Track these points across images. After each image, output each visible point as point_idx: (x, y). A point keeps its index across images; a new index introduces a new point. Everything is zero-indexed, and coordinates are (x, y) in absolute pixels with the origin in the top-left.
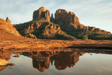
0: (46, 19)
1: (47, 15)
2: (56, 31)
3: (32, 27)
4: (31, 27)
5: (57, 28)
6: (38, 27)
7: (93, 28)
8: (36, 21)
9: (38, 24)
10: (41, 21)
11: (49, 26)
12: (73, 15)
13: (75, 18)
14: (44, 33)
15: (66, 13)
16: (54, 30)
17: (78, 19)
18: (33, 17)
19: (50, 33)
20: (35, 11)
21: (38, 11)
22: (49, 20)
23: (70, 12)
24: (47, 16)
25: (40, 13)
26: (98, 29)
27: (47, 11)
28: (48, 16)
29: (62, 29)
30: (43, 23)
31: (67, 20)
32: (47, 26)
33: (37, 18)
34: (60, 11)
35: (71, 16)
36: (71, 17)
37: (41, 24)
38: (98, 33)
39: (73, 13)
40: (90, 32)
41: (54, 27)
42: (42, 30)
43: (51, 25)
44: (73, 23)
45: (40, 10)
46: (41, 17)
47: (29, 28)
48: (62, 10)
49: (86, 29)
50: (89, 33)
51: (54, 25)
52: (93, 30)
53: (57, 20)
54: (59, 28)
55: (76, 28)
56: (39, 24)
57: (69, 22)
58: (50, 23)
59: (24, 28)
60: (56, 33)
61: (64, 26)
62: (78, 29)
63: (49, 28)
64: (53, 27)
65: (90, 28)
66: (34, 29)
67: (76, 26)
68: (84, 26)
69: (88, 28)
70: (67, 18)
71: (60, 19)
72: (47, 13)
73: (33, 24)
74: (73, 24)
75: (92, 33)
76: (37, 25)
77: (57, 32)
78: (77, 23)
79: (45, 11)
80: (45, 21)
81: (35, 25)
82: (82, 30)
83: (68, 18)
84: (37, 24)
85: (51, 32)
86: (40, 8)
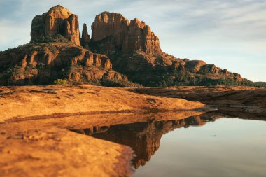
0: (70, 39)
1: (71, 29)
2: (102, 74)
3: (33, 63)
5: (103, 65)
6: (50, 61)
7: (196, 62)
8: (43, 44)
9: (50, 53)
10: (59, 45)
11: (81, 58)
12: (142, 30)
13: (148, 37)
14: (68, 77)
15: (124, 22)
16: (95, 69)
17: (156, 38)
18: (32, 34)
19: (86, 77)
20: (38, 16)
21: (46, 17)
22: (78, 43)
23: (134, 22)
24: (74, 31)
25: (52, 21)
26: (211, 66)
27: (72, 17)
28: (76, 29)
29: (115, 68)
30: (63, 49)
31: (127, 42)
32: (76, 59)
33: (44, 35)
34: (106, 19)
35: (139, 32)
36: (137, 34)
37: (58, 52)
38: (213, 78)
39: (143, 23)
40: (192, 75)
41: (95, 61)
42: (63, 70)
43: (87, 56)
44: (144, 50)
45: (52, 14)
46: (57, 34)
47: (25, 64)
48: (111, 15)
49: (180, 67)
50: (189, 79)
51: (95, 57)
52: (198, 68)
53: (100, 42)
54: (108, 65)
55: (154, 65)
56: (53, 52)
57: (132, 48)
58: (84, 51)
59: (8, 64)
60: (102, 80)
61: (120, 59)
62: (157, 66)
63: (83, 63)
64: (92, 61)
65: (191, 65)
66: (37, 67)
67: (151, 59)
68: (173, 57)
69: (184, 63)
70: (127, 38)
71: (107, 38)
72: (73, 21)
73: (36, 53)
74: (143, 54)
75: (197, 77)
76: (48, 56)
77: (105, 74)
78: (155, 52)
79: (67, 16)
80: (69, 45)
81: (41, 57)
82: (170, 69)
83: (129, 36)
84: (48, 52)
85: (89, 77)
86: (51, 10)
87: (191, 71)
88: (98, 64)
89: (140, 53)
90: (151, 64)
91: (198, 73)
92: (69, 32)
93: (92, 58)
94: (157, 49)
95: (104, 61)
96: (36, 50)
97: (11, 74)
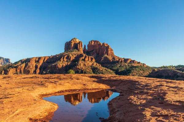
0: (79, 51)
1: (80, 47)
2: (91, 64)
3: (65, 60)
4: (63, 59)
6: (71, 59)
7: (128, 59)
8: (69, 53)
9: (72, 56)
10: (75, 53)
11: (83, 58)
12: (107, 47)
13: (109, 50)
14: (78, 65)
15: (100, 44)
17: (112, 50)
18: (65, 49)
19: (85, 65)
20: (67, 42)
21: (70, 42)
22: (82, 52)
23: (103, 44)
24: (81, 48)
25: (73, 44)
26: (134, 61)
27: (80, 42)
28: (81, 47)
29: (96, 61)
30: (77, 55)
32: (81, 58)
33: (69, 49)
34: (93, 43)
35: (105, 48)
37: (75, 56)
38: (135, 65)
39: (107, 44)
40: (126, 64)
41: (88, 59)
42: (76, 62)
43: (85, 57)
44: (108, 55)
45: (72, 41)
46: (74, 49)
48: (95, 41)
49: (122, 62)
50: (125, 66)
51: (88, 57)
52: (129, 61)
53: (91, 51)
54: (94, 60)
55: (111, 60)
57: (103, 54)
58: (84, 55)
59: (56, 60)
60: (91, 66)
61: (98, 58)
62: (113, 61)
63: (84, 60)
64: (87, 59)
65: (126, 60)
66: (67, 61)
67: (110, 58)
68: (119, 57)
69: (123, 60)
70: (101, 50)
71: (93, 50)
72: (80, 44)
73: (66, 56)
74: (107, 56)
75: (128, 65)
76: (71, 57)
77: (93, 64)
79: (78, 42)
80: (79, 53)
81: (68, 58)
82: (118, 62)
83: (102, 49)
84: (71, 55)
85: (86, 65)
86: (72, 40)
87: (126, 63)
88: (90, 60)
89: (106, 55)
90: (110, 60)
91: (128, 63)
92: (79, 48)
93: (87, 58)
94: (112, 54)
95: (92, 59)
96: (66, 55)
97: (56, 65)
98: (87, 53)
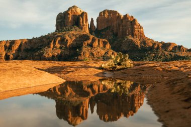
0: (82, 29)
1: (83, 22)
2: (104, 52)
3: (58, 45)
4: (54, 43)
5: (104, 46)
6: (69, 44)
7: (170, 44)
8: (64, 33)
10: (75, 33)
11: (89, 42)
12: (131, 22)
13: (135, 27)
14: (81, 55)
15: (119, 16)
16: (99, 49)
17: (141, 27)
18: (57, 26)
19: (93, 55)
20: (61, 13)
21: (66, 13)
22: (87, 31)
23: (126, 16)
24: (84, 23)
25: (70, 17)
26: (180, 47)
27: (83, 13)
28: (86, 22)
30: (77, 36)
31: (121, 30)
32: (86, 43)
33: (65, 26)
34: (107, 15)
35: (129, 23)
36: (128, 25)
37: (74, 38)
38: (181, 55)
39: (132, 17)
40: (167, 53)
41: (99, 44)
42: (78, 50)
43: (93, 40)
44: (133, 36)
45: (70, 12)
46: (73, 25)
47: (52, 45)
48: (110, 12)
49: (158, 48)
50: (164, 56)
51: (99, 41)
52: (171, 48)
53: (102, 30)
54: (108, 46)
55: (140, 46)
56: (70, 38)
57: (124, 35)
58: (92, 37)
59: (41, 46)
60: (104, 56)
61: (116, 42)
62: (142, 47)
63: (91, 45)
64: (97, 44)
65: (165, 46)
66: (60, 48)
67: (138, 42)
68: (153, 41)
69: (161, 45)
70: (121, 27)
71: (107, 28)
72: (84, 17)
73: (59, 39)
74: (132, 38)
75: (170, 55)
76: (67, 40)
77: (106, 53)
78: (141, 37)
79: (80, 13)
80: (82, 33)
81: (63, 41)
82: (151, 49)
83: (123, 26)
84: (67, 38)
85: (95, 55)
86: (69, 9)
87: (166, 50)
88: (101, 45)
89: (130, 38)
90: (137, 46)
91: (171, 51)
92: (81, 24)
93: (97, 41)
94: (141, 35)
95: (105, 43)
96: (58, 36)
97: (43, 53)
98: (95, 34)
